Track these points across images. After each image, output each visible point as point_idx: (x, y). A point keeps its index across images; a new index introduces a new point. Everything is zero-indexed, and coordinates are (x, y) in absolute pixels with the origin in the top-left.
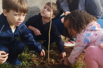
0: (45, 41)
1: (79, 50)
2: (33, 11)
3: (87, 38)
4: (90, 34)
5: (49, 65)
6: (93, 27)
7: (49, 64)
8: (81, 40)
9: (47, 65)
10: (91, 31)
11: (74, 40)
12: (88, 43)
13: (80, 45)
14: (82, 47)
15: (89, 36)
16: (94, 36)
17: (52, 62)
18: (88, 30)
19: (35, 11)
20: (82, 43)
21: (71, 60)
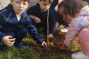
0: (44, 28)
1: (73, 34)
2: (33, 2)
3: (81, 23)
4: (83, 19)
5: (49, 48)
6: (86, 12)
7: (49, 46)
8: (75, 25)
9: (47, 48)
10: (84, 16)
11: (69, 27)
12: (81, 28)
13: (74, 30)
14: (76, 31)
15: (82, 21)
16: (87, 21)
17: (51, 45)
18: (81, 15)
19: (34, 2)
20: (76, 28)
21: (67, 43)
